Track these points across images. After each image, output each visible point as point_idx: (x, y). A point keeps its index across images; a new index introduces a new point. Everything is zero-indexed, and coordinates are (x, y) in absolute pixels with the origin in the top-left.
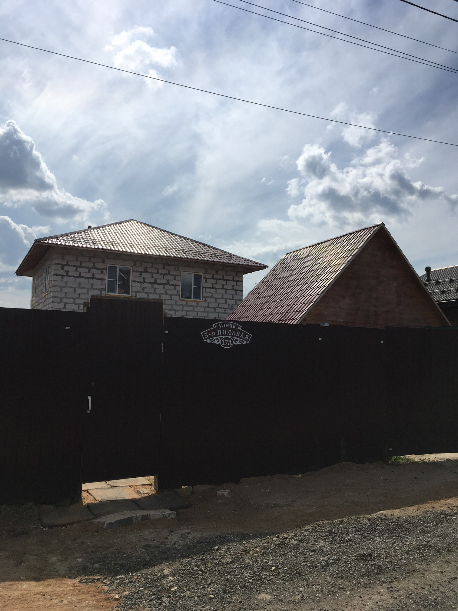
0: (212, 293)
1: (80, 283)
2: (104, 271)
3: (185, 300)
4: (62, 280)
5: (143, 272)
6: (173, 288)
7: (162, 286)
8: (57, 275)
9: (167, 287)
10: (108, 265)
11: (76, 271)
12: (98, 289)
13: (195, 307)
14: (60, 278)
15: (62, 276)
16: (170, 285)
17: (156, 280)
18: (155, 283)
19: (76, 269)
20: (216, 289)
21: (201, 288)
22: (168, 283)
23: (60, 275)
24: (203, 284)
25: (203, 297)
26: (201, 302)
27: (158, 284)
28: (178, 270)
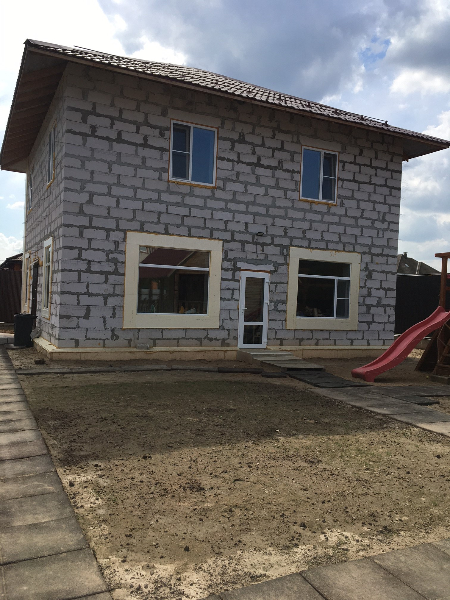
0: (353, 191)
1: (119, 155)
2: (166, 133)
3: (308, 201)
4: (84, 144)
5: (236, 141)
6: (287, 175)
7: (269, 172)
8: (74, 133)
9: (279, 174)
10: (173, 122)
11: (112, 127)
12: (156, 170)
13: (326, 214)
14: (79, 139)
15: (85, 135)
16: (283, 170)
17: (259, 159)
18: (258, 164)
19: (112, 124)
20: (359, 183)
21: (335, 179)
22: (279, 167)
23: (80, 134)
24: (339, 173)
25: (339, 196)
26: (335, 205)
27: (262, 166)
28: (298, 142)
